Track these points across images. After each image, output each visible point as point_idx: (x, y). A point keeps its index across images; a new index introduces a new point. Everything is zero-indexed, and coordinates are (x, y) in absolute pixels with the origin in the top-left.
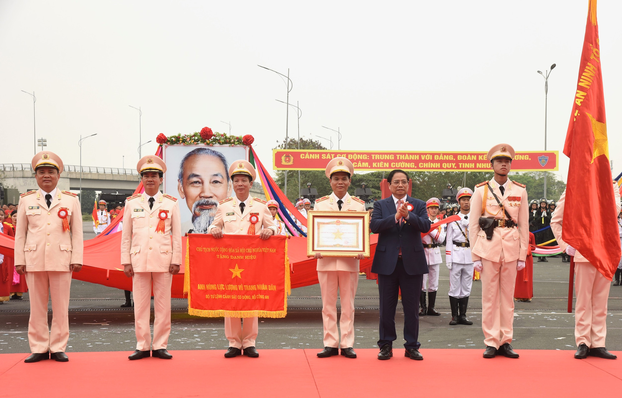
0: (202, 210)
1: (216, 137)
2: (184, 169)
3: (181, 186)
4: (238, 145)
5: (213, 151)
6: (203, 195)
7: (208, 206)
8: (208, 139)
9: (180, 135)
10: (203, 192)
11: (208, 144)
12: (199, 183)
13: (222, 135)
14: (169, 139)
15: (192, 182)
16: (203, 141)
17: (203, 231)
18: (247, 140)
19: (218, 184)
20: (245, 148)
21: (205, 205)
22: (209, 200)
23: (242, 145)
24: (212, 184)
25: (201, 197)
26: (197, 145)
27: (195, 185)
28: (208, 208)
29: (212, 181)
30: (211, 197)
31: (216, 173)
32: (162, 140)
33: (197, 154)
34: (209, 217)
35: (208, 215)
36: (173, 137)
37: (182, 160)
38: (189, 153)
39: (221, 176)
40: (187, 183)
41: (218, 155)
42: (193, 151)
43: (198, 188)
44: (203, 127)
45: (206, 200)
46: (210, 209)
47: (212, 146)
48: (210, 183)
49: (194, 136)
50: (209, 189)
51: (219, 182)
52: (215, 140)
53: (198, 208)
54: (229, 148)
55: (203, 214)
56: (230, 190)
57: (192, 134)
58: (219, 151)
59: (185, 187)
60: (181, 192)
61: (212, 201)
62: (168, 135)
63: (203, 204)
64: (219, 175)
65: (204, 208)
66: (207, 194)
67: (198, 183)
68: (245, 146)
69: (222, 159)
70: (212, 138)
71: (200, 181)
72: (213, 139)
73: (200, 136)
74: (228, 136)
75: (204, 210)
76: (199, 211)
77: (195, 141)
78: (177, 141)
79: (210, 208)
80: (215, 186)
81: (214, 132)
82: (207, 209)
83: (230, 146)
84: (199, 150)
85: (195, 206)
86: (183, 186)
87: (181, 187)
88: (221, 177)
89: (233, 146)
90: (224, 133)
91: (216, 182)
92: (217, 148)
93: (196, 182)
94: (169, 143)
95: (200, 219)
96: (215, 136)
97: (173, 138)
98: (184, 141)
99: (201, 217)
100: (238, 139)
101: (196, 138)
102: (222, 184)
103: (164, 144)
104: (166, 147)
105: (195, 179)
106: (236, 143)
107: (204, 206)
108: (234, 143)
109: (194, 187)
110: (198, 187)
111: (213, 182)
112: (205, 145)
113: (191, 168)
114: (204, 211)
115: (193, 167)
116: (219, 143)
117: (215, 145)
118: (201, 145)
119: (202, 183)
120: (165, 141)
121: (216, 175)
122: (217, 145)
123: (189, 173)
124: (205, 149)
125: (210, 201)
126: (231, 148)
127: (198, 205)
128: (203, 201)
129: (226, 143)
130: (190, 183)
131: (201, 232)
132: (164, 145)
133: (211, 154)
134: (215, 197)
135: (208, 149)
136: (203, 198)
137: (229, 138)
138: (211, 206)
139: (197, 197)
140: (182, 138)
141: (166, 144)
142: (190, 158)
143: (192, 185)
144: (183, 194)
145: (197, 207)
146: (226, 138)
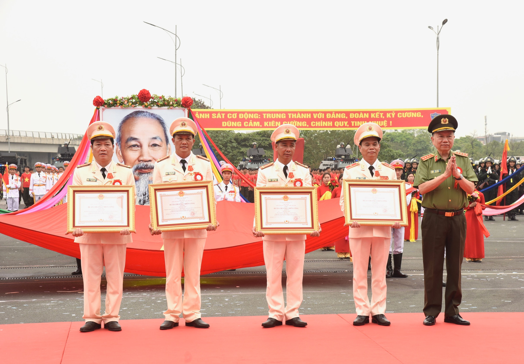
0: (141, 173)
1: (154, 99)
2: (122, 132)
3: (119, 149)
4: (177, 108)
5: (151, 114)
6: (141, 159)
7: (147, 170)
8: (146, 102)
9: (117, 98)
10: (141, 155)
11: (146, 107)
12: (138, 146)
13: (160, 98)
14: (106, 102)
15: (131, 145)
16: (141, 104)
17: (142, 195)
18: (186, 102)
19: (157, 147)
20: (184, 110)
21: (144, 168)
22: (148, 164)
23: (181, 108)
24: (151, 148)
25: (139, 161)
26: (135, 108)
27: (134, 148)
28: (147, 172)
29: (151, 144)
30: (150, 161)
31: (154, 136)
32: (99, 102)
33: (135, 117)
34: (148, 181)
35: (147, 179)
36: (110, 100)
37: (120, 124)
38: (126, 116)
39: (160, 139)
40: (125, 146)
41: (156, 118)
42: (131, 114)
43: (137, 151)
44: (141, 89)
45: (145, 163)
46: (149, 173)
47: (151, 108)
48: (149, 146)
49: (132, 98)
50: (148, 153)
51: (158, 146)
52: (153, 103)
53: (137, 172)
54: (167, 110)
55: (142, 178)
56: (169, 153)
57: (130, 97)
58: (157, 114)
59: (123, 150)
60: (119, 156)
61: (151, 165)
62: (105, 98)
63: (141, 168)
64: (157, 138)
65: (143, 172)
66: (146, 157)
67: (136, 146)
68: (184, 108)
69: (161, 122)
70: (150, 100)
71: (139, 144)
72: (151, 101)
73: (138, 98)
74: (166, 98)
75: (143, 173)
76: (138, 175)
77: (133, 103)
78: (114, 103)
79: (149, 172)
80: (154, 149)
81: (152, 94)
82: (147, 173)
83: (168, 109)
84: (137, 113)
85: (134, 170)
86: (121, 150)
87: (120, 151)
88: (160, 140)
89: (171, 109)
90: (162, 96)
91: (155, 145)
92: (155, 110)
93: (134, 146)
94: (106, 106)
95: (139, 183)
96: (153, 98)
97: (110, 101)
98: (121, 104)
99: (140, 181)
100: (177, 102)
101: (134, 101)
102: (160, 147)
103: (100, 107)
104: (103, 110)
105: (133, 143)
106: (175, 105)
107: (143, 170)
108: (172, 105)
109: (133, 150)
110: (136, 150)
111: (152, 145)
112: (143, 107)
113: (129, 132)
114: (144, 175)
115: (131, 131)
116: (158, 105)
117: (153, 108)
118: (139, 108)
119: (141, 146)
120: (102, 104)
121: (155, 138)
122: (156, 107)
123: (127, 136)
124: (144, 112)
125: (149, 165)
126: (170, 110)
127: (137, 169)
128: (142, 164)
129: (164, 105)
130: (129, 146)
131: (140, 196)
132: (101, 108)
133: (149, 117)
134: (154, 161)
135: (147, 112)
136: (142, 162)
137: (168, 101)
138: (150, 169)
139: (136, 161)
140: (119, 101)
141: (103, 107)
142: (128, 121)
143: (130, 148)
144: (122, 158)
145: (136, 171)
146: (164, 100)
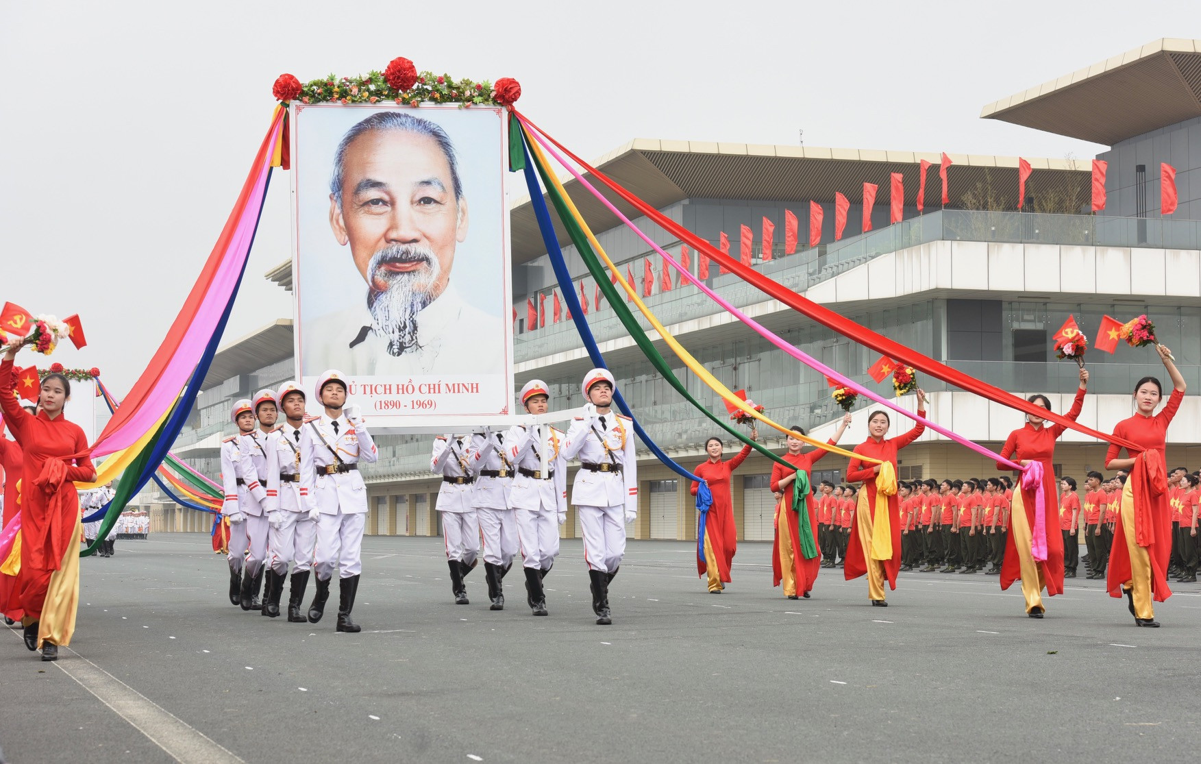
0: (392, 274)
1: (425, 85)
2: (345, 166)
3: (338, 211)
4: (482, 106)
5: (417, 120)
6: (393, 235)
7: (407, 265)
8: (404, 90)
9: (332, 80)
10: (393, 226)
11: (405, 102)
12: (385, 203)
13: (440, 81)
14: (305, 89)
15: (367, 200)
16: (393, 95)
17: (397, 331)
18: (505, 90)
19: (433, 205)
20: (499, 112)
21: (401, 261)
22: (409, 248)
23: (492, 106)
24: (418, 207)
25: (389, 241)
26: (378, 104)
27: (375, 209)
28: (409, 270)
29: (417, 198)
30: (415, 241)
31: (426, 178)
32: (288, 90)
33: (378, 129)
34: (411, 293)
35: (409, 287)
36: (315, 84)
37: (340, 145)
38: (356, 126)
39: (439, 184)
40: (352, 202)
41: (431, 131)
42: (368, 121)
43: (381, 216)
44: (394, 58)
45: (403, 247)
46: (414, 271)
47: (418, 106)
48: (412, 203)
49: (370, 81)
50: (410, 222)
51: (436, 202)
52: (421, 93)
53: (383, 268)
54: (458, 111)
55: (396, 286)
56: (462, 221)
57: (365, 77)
58: (432, 121)
59: (348, 213)
60: (337, 227)
61: (418, 251)
63: (394, 260)
64: (433, 183)
65: (398, 270)
66: (405, 232)
67: (381, 203)
68: (499, 107)
69: (443, 142)
70: (415, 87)
71: (386, 198)
72: (418, 89)
73: (385, 81)
74: (456, 81)
75: (398, 273)
76: (386, 279)
77: (371, 93)
78: (326, 93)
79: (412, 269)
80: (428, 211)
81: (420, 71)
82: (407, 272)
83: (460, 108)
84: (383, 117)
85: (375, 265)
86: (342, 211)
87: (339, 215)
88: (439, 189)
89: (467, 107)
90: (446, 75)
91: (427, 200)
92: (429, 112)
93: (375, 202)
94: (306, 99)
95: (388, 298)
96: (422, 81)
97: (315, 87)
98: (344, 94)
99: (389, 294)
100: (482, 91)
101: (372, 87)
102: (441, 206)
103: (292, 101)
104: (298, 109)
105: (373, 194)
106: (477, 99)
107: (397, 264)
108: (470, 99)
109: (372, 214)
110: (381, 214)
111: (420, 201)
112: (398, 104)
113: (364, 165)
114: (399, 277)
115: (367, 163)
116: (433, 99)
117: (422, 105)
118: (389, 106)
119: (392, 203)
120: (296, 94)
121: (428, 183)
122: (428, 104)
123: (357, 178)
124: (398, 115)
125: (413, 252)
126: (464, 111)
127: (382, 262)
128: (394, 250)
129: (450, 98)
130: (361, 203)
131: (391, 332)
132: (294, 104)
133: (413, 129)
134: (424, 241)
135: (406, 116)
136: (394, 243)
137: (458, 88)
138: (415, 263)
139: (379, 240)
140: (338, 87)
141: (297, 102)
142: (361, 138)
143: (366, 208)
144: (344, 233)
145: (379, 267)
146: (450, 86)
